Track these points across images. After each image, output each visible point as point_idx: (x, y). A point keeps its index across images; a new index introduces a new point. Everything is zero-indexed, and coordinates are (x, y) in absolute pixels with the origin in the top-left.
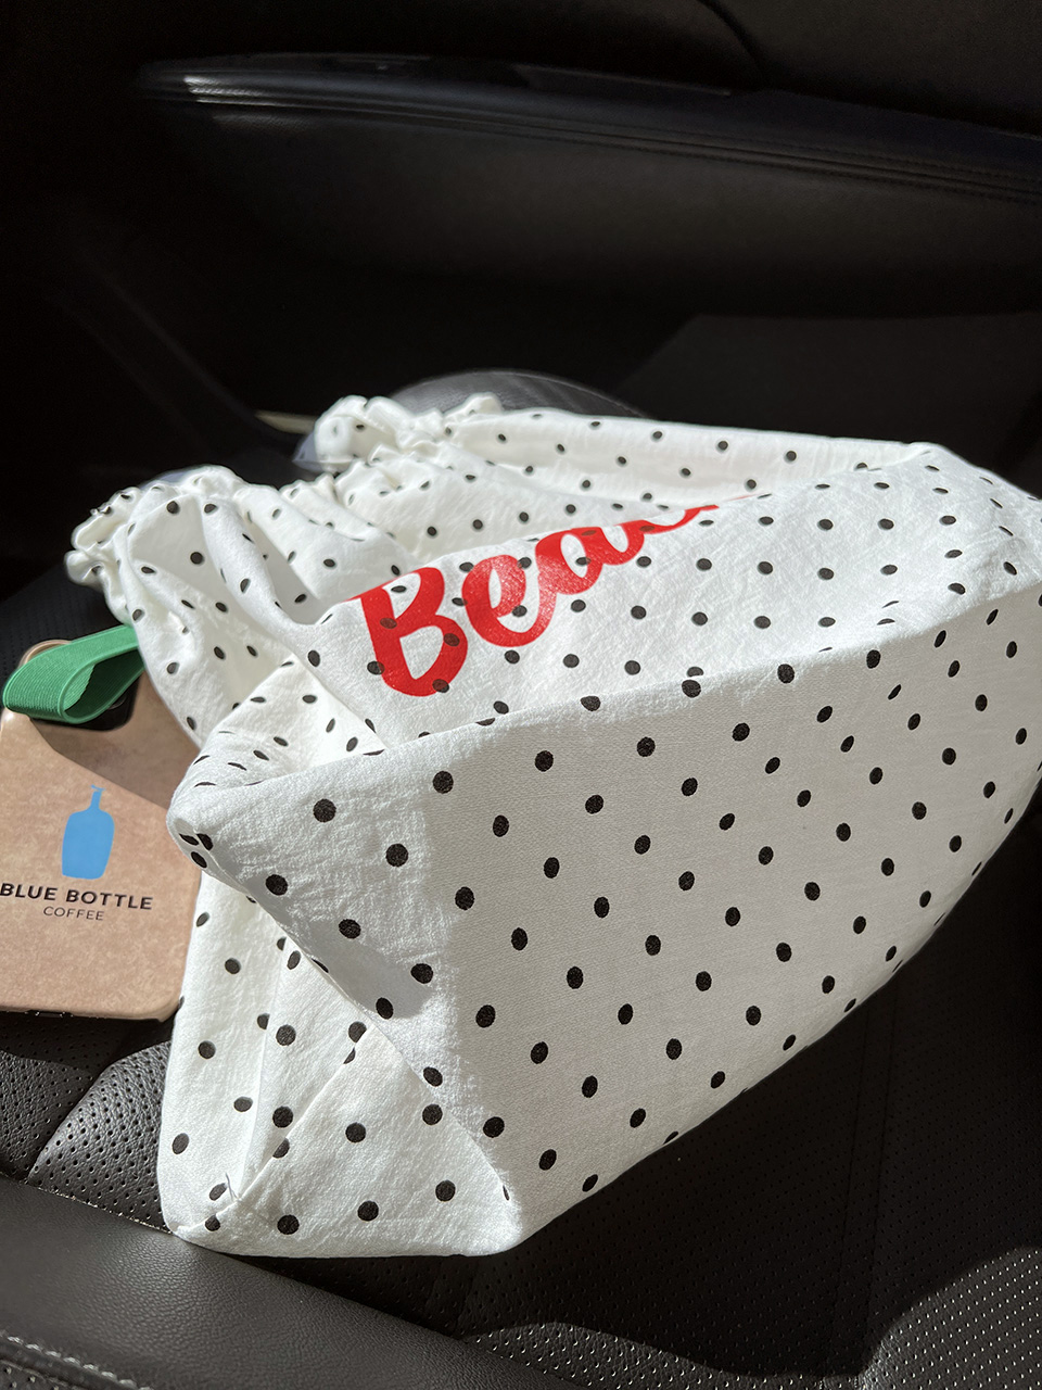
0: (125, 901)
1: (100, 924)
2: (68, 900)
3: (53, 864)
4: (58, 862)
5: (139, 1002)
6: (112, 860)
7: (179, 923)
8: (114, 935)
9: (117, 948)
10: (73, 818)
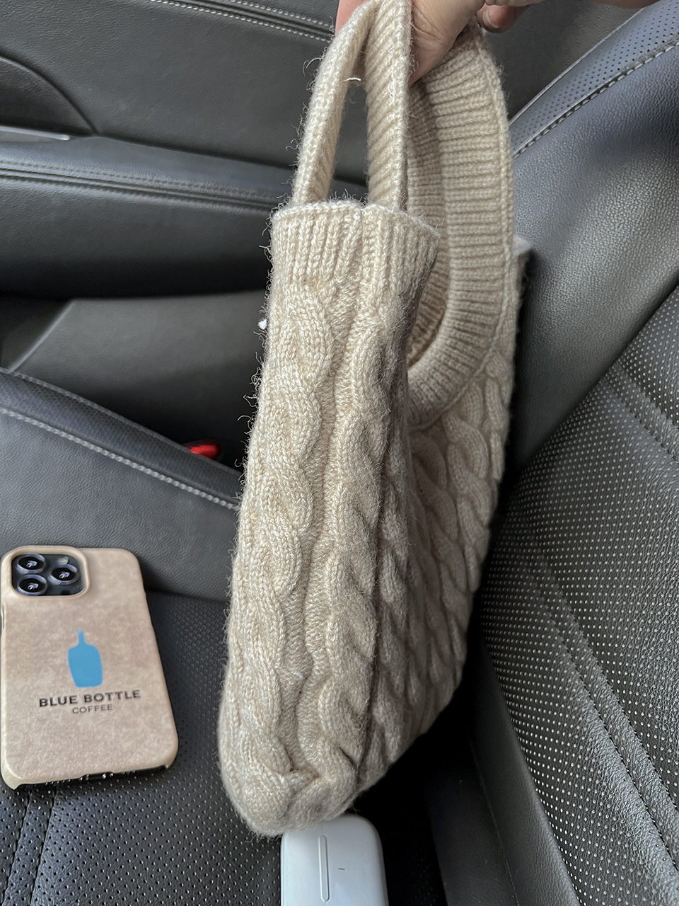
0: (122, 696)
1: (112, 712)
2: (86, 701)
3: (68, 681)
4: (71, 680)
6: (105, 673)
7: (161, 702)
8: (123, 717)
9: (127, 725)
10: (71, 651)
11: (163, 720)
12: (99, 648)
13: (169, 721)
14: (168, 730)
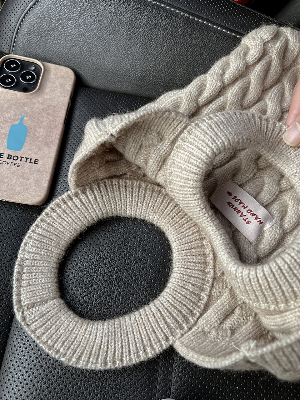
0: (29, 160)
1: (19, 168)
2: (8, 158)
4: (5, 144)
5: (30, 199)
6: (26, 144)
7: (48, 170)
8: (24, 173)
9: (23, 178)
10: (13, 126)
11: (44, 181)
12: (28, 129)
13: (47, 182)
14: (43, 187)
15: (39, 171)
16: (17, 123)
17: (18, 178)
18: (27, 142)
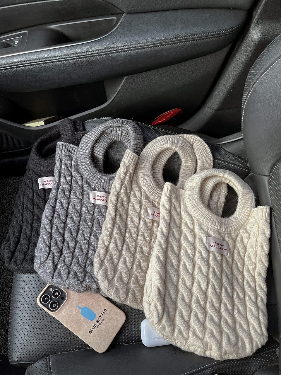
0: (103, 313)
1: (105, 320)
2: (98, 323)
3: (89, 322)
6: (94, 311)
8: (108, 318)
9: (111, 319)
10: (81, 313)
12: (86, 306)
13: (118, 309)
14: (119, 312)
15: (111, 311)
16: (80, 311)
17: (110, 322)
18: (93, 310)
